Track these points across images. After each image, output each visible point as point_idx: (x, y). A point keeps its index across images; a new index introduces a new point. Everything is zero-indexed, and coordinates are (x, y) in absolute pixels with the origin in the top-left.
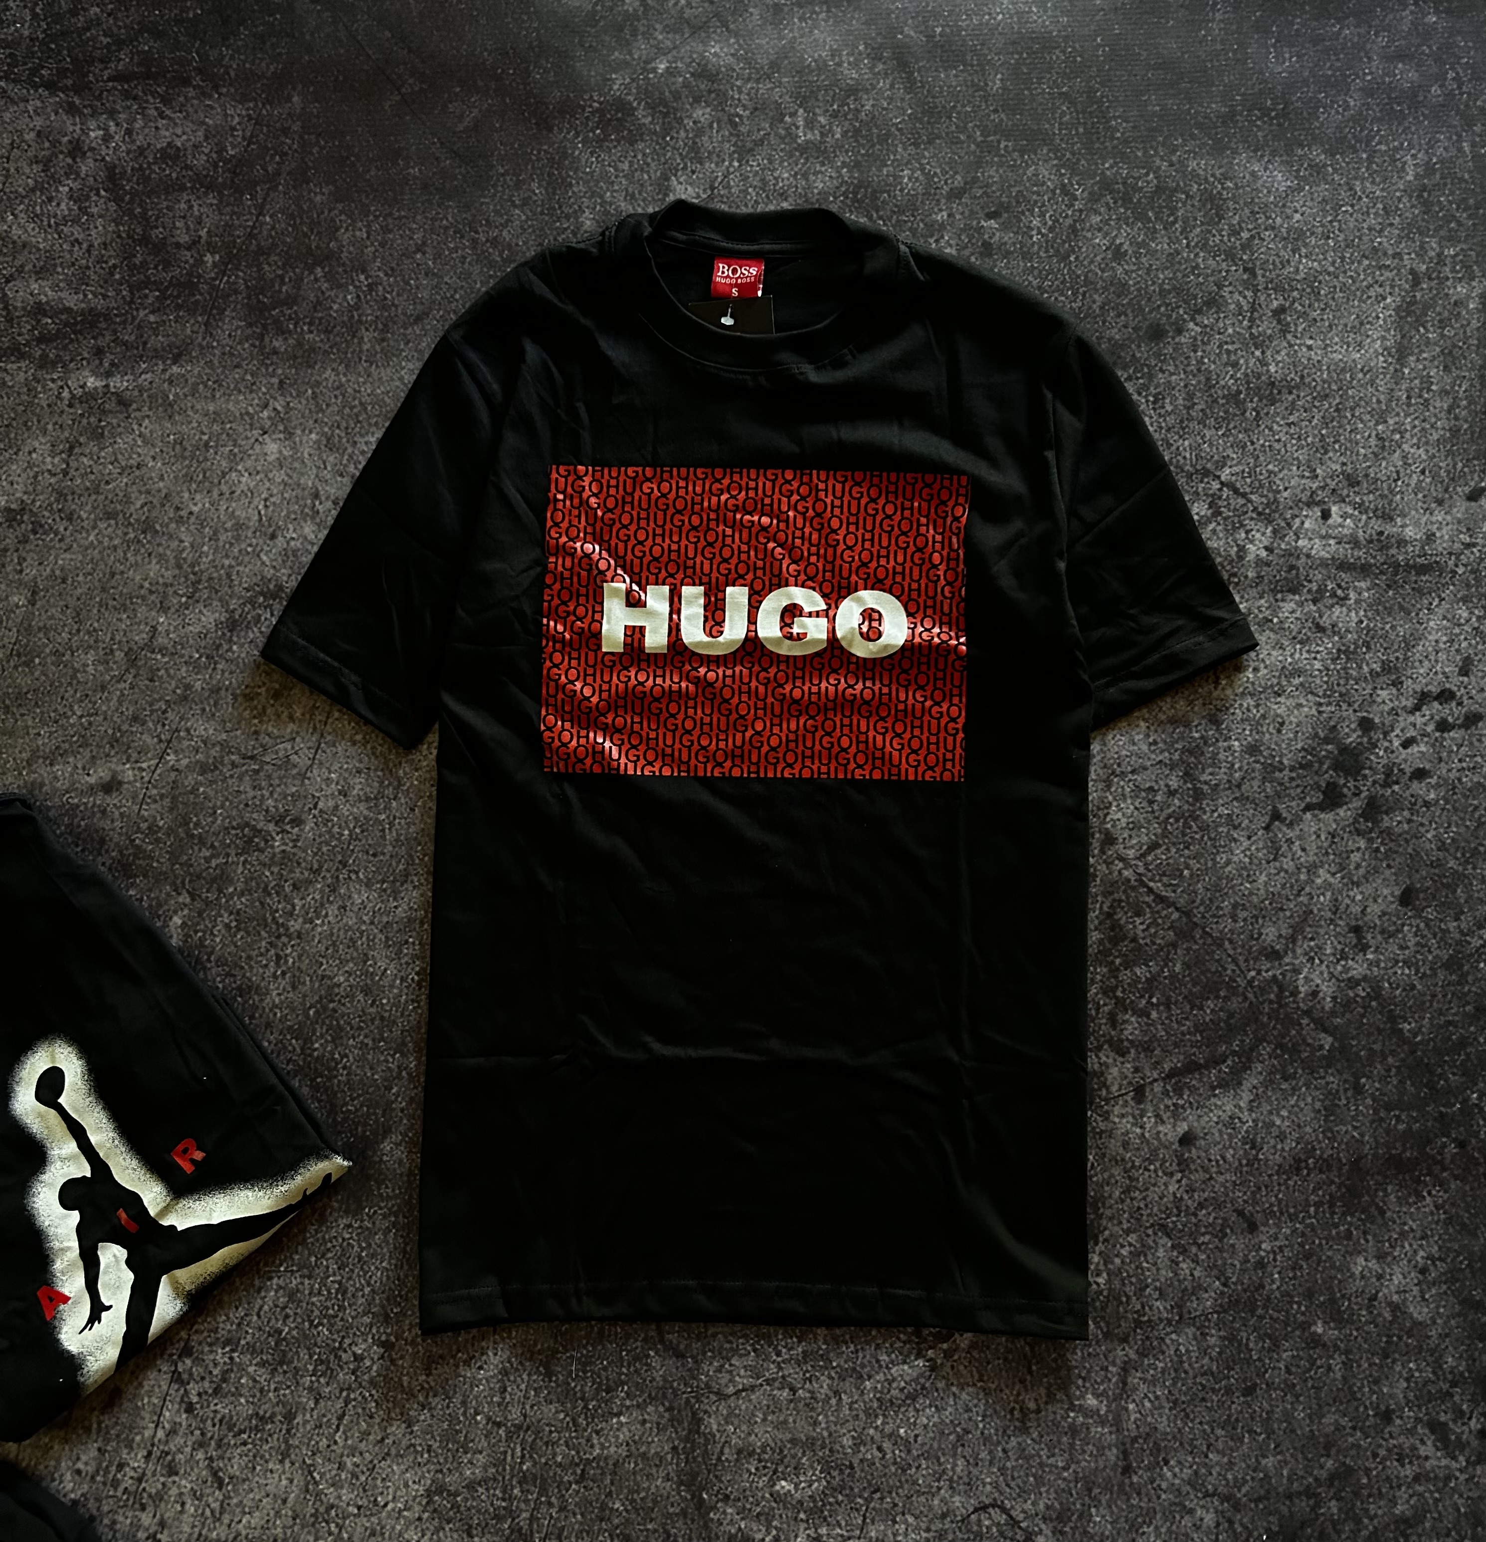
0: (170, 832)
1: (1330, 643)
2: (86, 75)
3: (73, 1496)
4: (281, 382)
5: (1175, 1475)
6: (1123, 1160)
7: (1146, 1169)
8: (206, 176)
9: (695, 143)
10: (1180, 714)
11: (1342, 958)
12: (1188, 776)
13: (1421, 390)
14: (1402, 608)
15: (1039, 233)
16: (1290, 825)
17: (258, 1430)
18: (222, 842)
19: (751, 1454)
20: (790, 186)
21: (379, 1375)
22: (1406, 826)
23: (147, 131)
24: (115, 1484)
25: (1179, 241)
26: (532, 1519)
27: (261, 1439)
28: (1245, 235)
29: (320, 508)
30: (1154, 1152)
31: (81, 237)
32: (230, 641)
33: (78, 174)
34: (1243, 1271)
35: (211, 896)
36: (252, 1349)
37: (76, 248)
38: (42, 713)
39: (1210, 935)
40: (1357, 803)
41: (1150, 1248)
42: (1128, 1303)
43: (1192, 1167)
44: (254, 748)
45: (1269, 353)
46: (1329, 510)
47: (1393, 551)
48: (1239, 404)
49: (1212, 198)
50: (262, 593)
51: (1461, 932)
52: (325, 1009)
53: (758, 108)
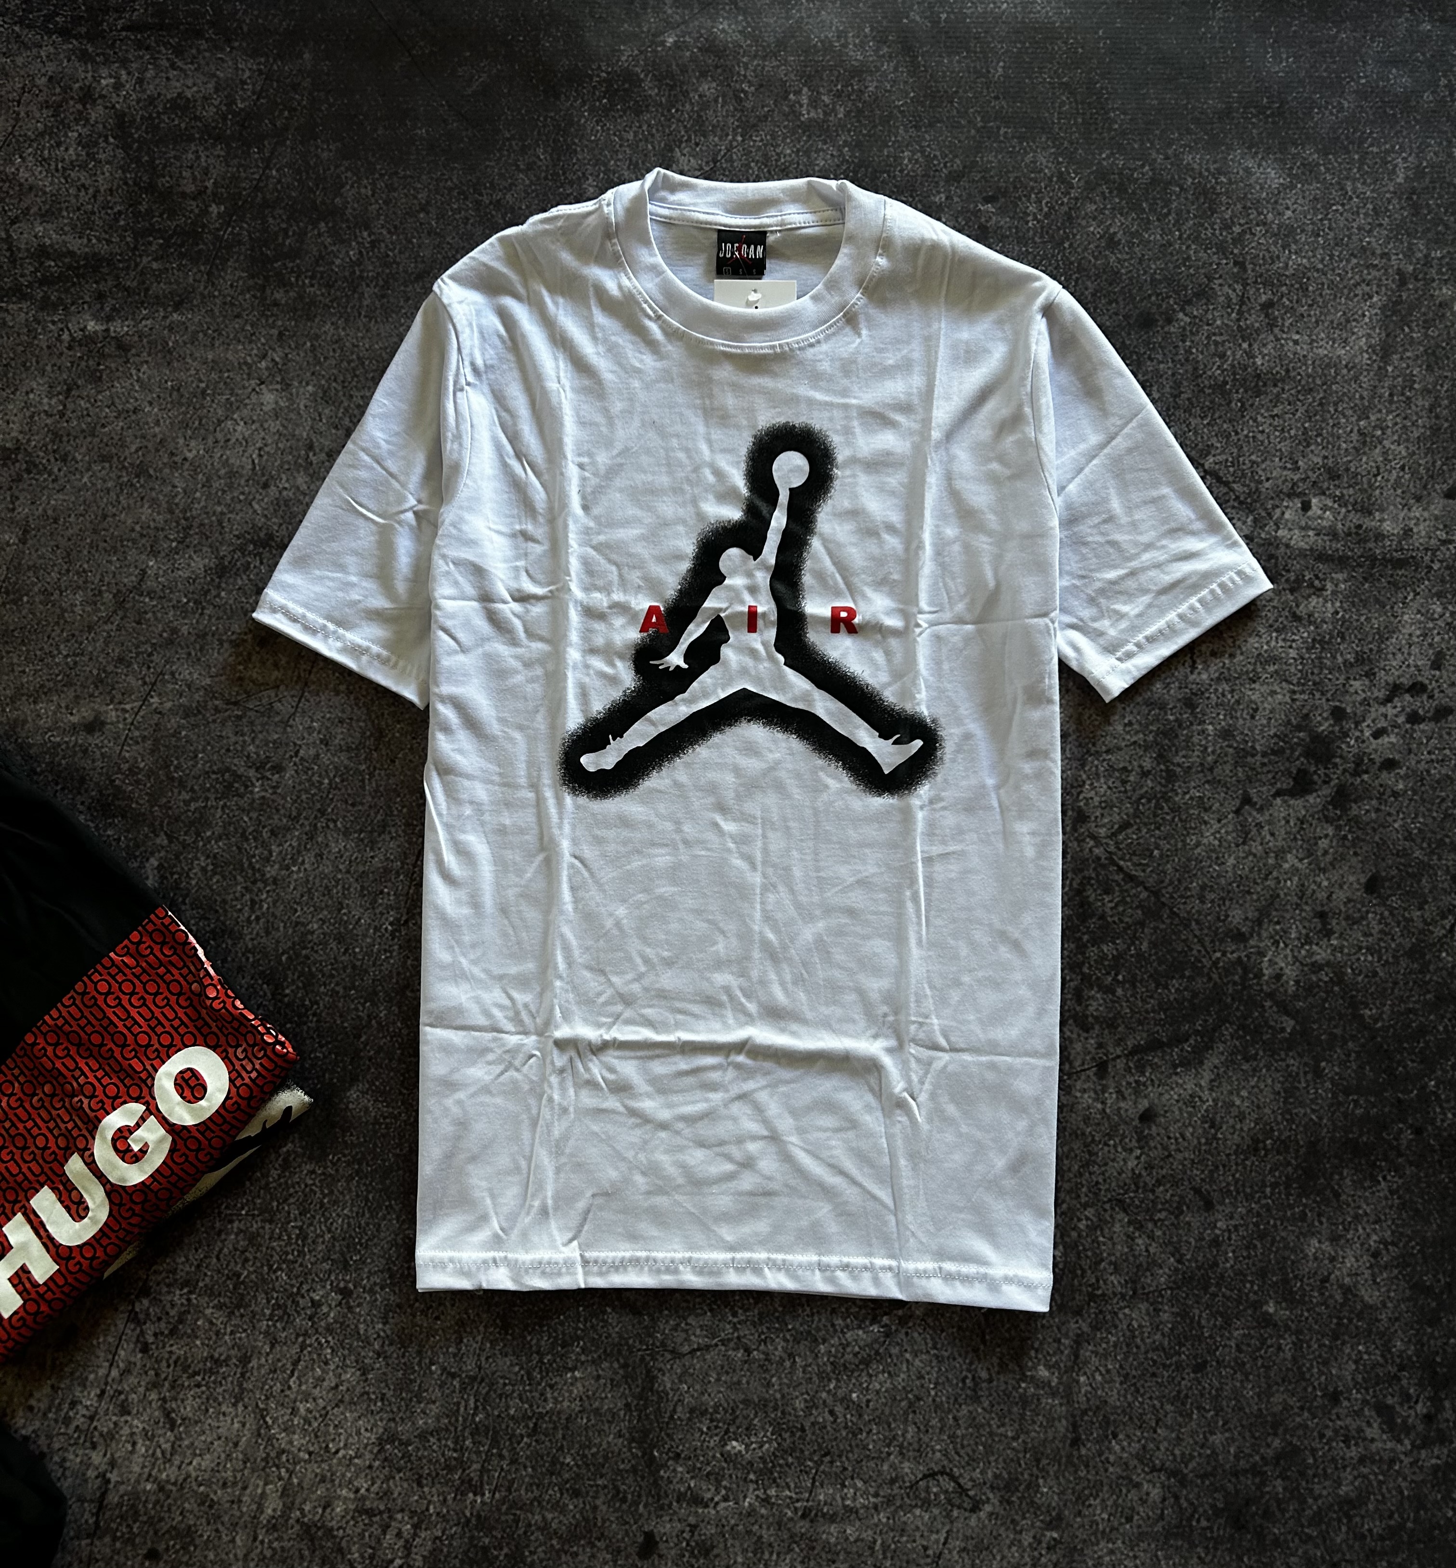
0: (150, 773)
1: (1306, 633)
2: (101, 24)
3: (24, 1432)
4: (281, 334)
5: (1123, 1449)
6: (1083, 1134)
7: (1106, 1144)
8: (215, 128)
9: (700, 116)
10: (1156, 696)
11: (1306, 943)
12: (1161, 757)
13: (1403, 388)
14: (1377, 601)
15: (1035, 218)
16: (1261, 810)
17: (211, 1372)
18: (202, 787)
19: (704, 1413)
20: (791, 163)
21: (336, 1322)
22: (1373, 815)
23: (157, 81)
24: (67, 1421)
25: (1171, 233)
26: (483, 1470)
27: (214, 1382)
28: (1237, 229)
29: (314, 459)
30: (1114, 1128)
31: (88, 183)
32: (219, 587)
33: (87, 120)
34: (1199, 1248)
35: (189, 840)
36: (210, 1292)
37: (83, 193)
38: (28, 651)
39: (1178, 915)
40: (1326, 791)
41: (1108, 1222)
42: (1083, 1277)
43: (1152, 1144)
44: (238, 694)
45: (1255, 346)
46: (1309, 502)
47: (1371, 545)
48: (1225, 394)
49: (1205, 193)
50: (252, 541)
51: (1425, 922)
52: (298, 955)
53: (764, 84)
